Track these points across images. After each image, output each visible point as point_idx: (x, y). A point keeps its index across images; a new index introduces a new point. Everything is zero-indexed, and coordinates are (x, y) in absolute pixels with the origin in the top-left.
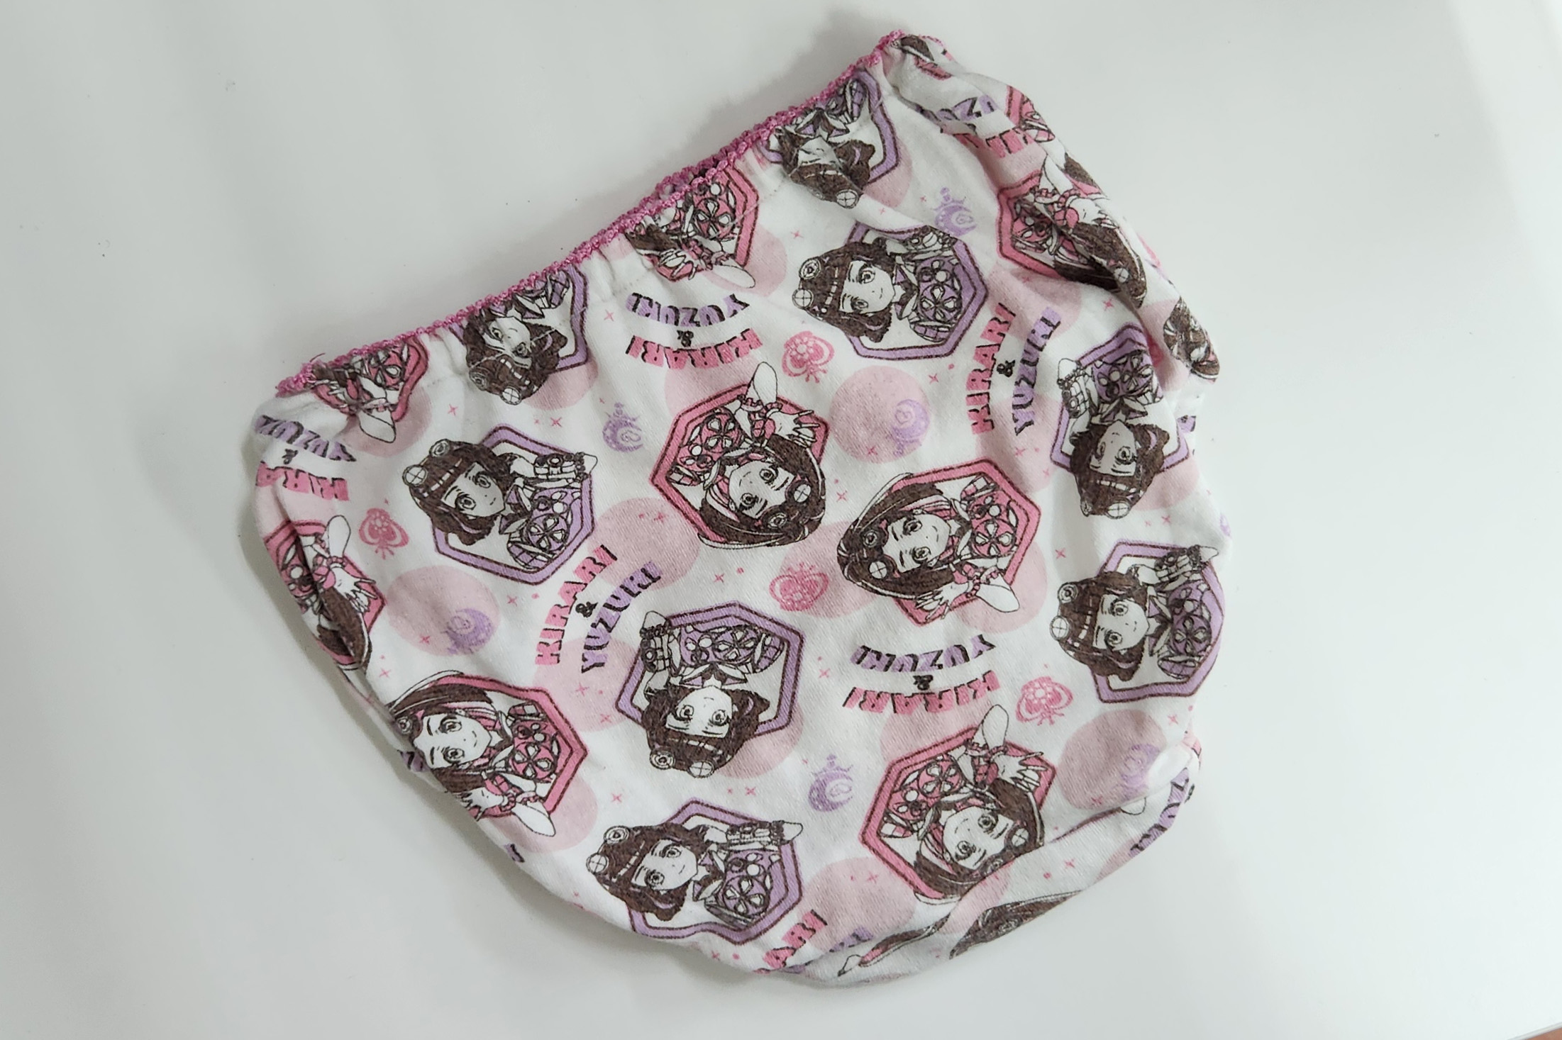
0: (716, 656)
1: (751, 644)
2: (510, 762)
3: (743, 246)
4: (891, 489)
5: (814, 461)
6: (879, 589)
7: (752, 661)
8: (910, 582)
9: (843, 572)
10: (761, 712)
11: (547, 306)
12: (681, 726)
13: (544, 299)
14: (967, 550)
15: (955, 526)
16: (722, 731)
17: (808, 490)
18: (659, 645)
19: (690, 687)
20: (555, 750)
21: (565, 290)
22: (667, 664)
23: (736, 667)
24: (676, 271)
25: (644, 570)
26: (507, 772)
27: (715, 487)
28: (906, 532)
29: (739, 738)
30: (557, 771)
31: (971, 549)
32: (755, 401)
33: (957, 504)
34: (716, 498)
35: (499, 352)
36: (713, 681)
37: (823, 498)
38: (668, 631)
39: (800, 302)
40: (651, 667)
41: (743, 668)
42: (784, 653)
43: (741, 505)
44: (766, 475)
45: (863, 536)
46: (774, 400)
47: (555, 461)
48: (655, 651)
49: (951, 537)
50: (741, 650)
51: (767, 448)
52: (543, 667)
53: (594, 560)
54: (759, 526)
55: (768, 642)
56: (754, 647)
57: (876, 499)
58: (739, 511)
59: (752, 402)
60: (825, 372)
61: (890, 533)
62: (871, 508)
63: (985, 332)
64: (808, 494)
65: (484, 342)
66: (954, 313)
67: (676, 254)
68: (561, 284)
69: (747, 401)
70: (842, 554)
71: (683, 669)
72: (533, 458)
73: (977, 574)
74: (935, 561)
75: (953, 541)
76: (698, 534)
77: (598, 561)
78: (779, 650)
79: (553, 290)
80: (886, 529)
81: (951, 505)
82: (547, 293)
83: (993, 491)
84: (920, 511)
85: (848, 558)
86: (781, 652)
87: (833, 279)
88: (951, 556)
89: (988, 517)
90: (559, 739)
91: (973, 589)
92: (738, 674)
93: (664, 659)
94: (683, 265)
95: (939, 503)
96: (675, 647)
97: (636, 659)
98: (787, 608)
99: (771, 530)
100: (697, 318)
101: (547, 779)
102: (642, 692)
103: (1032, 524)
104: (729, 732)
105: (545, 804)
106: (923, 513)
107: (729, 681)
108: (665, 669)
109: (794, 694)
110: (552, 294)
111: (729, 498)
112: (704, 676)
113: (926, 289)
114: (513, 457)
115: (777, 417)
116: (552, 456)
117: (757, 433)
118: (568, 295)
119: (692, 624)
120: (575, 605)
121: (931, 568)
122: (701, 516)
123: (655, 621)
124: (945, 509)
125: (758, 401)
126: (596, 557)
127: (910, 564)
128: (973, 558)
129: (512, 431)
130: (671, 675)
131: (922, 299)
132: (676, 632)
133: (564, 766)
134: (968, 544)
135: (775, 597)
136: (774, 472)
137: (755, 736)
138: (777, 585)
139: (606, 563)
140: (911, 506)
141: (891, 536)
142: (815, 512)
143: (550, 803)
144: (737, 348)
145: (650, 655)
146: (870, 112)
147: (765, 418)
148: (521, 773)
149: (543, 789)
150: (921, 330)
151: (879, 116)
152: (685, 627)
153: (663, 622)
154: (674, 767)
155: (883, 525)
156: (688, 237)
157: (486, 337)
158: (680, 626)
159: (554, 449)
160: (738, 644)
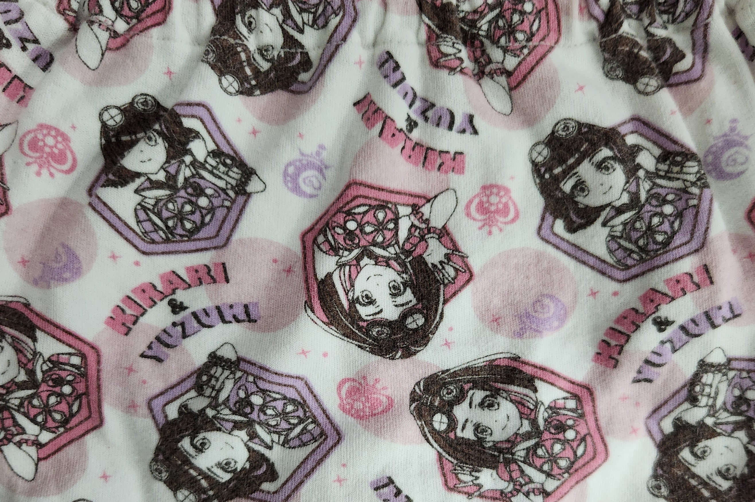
0: (259, 417)
1: (295, 421)
2: (26, 403)
3: (524, 69)
4: (494, 360)
5: (441, 299)
6: (430, 438)
7: (287, 435)
8: (459, 448)
9: (410, 406)
10: (267, 481)
11: (311, 23)
12: (191, 453)
13: (311, 16)
14: (523, 453)
15: (526, 427)
16: (224, 477)
17: (421, 321)
18: (217, 375)
19: (218, 425)
20: (75, 408)
21: (333, 16)
22: (213, 394)
23: (270, 433)
24: (444, 59)
25: (246, 307)
26: (18, 411)
27: (347, 268)
28: (481, 405)
29: (233, 491)
30: (68, 426)
31: (527, 454)
32: (424, 218)
33: (542, 409)
34: (342, 278)
35: (240, 39)
36: (243, 434)
37: (430, 335)
38: (233, 369)
39: (535, 155)
40: (199, 388)
41: (275, 437)
42: (317, 444)
43: (358, 298)
44: (394, 287)
45: (445, 385)
46: (440, 227)
47: (228, 161)
48: (211, 377)
49: (516, 434)
50: (283, 422)
51: (408, 264)
52: (110, 330)
53: (209, 270)
54: (363, 327)
55: (310, 427)
56: (295, 425)
57: (476, 362)
58: (353, 302)
59: (421, 217)
60: (501, 230)
61: (469, 397)
62: (466, 368)
63: (671, 279)
64: (420, 324)
65: (234, 23)
66: (658, 247)
67: (454, 43)
68: (332, 8)
69: (417, 213)
70: (418, 390)
71: (223, 407)
72: (212, 146)
73: (521, 480)
74: (490, 444)
75: (516, 438)
76: (306, 302)
77: (212, 273)
78: (315, 439)
79: (323, 11)
80: (468, 392)
81: (536, 407)
82: (316, 11)
83: (578, 417)
84: (505, 395)
85: (420, 397)
86: (315, 441)
87: (577, 150)
88: (507, 448)
89: (561, 436)
90: (84, 400)
91: (511, 492)
92: (267, 438)
93: (213, 388)
94: (453, 57)
95: (528, 399)
96: (229, 385)
97: (192, 374)
98: (344, 410)
99: (370, 337)
100: (430, 114)
101: (54, 429)
102: (179, 404)
103: (593, 464)
104: (229, 481)
105: (40, 451)
106: (506, 399)
107: (256, 440)
108: (208, 397)
109: (302, 482)
110: (320, 15)
111: (352, 286)
112: (237, 426)
113: (648, 212)
114: (197, 135)
115: (433, 243)
116: (228, 156)
117: (408, 246)
118: (334, 21)
119: (255, 377)
120: (170, 297)
121: (484, 448)
122: (319, 287)
123: (228, 353)
124: (528, 408)
125: (427, 220)
126: (212, 269)
127: (469, 434)
128: (524, 462)
129: (211, 113)
130: (209, 406)
131: (638, 217)
132: (239, 374)
133: (76, 426)
134: (527, 449)
135: (339, 394)
136: (402, 288)
137: (248, 498)
138: (347, 385)
139: (218, 279)
140: (500, 385)
141: (467, 401)
142: (416, 343)
143: (46, 451)
144: (443, 163)
145: (205, 378)
146: (693, 26)
147: (422, 238)
148: (32, 416)
149: (45, 437)
150: (614, 246)
151: (699, 34)
152: (248, 374)
153: (234, 358)
154: (165, 482)
155: (466, 387)
156: (478, 33)
157: (239, 18)
158: (245, 372)
159: (235, 152)
160: (284, 415)
